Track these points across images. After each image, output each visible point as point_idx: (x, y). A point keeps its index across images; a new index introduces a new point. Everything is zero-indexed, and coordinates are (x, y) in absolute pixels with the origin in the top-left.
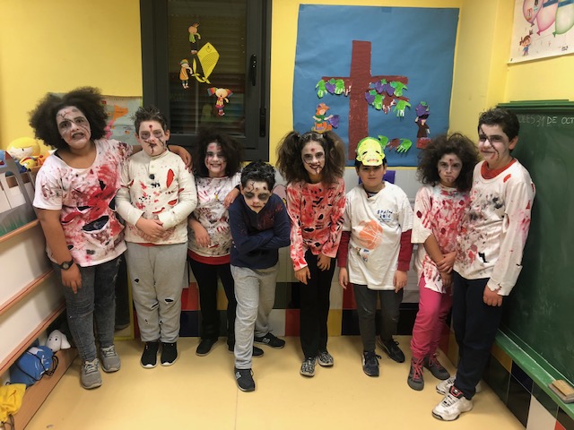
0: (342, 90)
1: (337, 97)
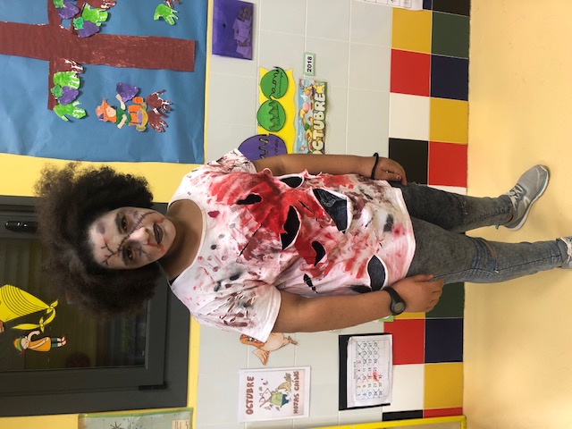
0: (73, 75)
1: (85, 85)
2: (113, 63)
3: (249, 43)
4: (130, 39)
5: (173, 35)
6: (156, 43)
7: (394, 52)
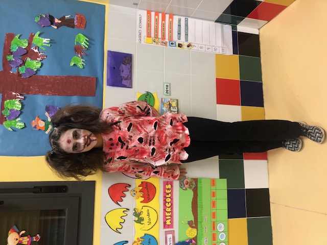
0: (17, 102)
1: (25, 108)
2: (43, 93)
3: (130, 78)
4: (55, 78)
5: (82, 75)
6: (71, 79)
7: (218, 80)
